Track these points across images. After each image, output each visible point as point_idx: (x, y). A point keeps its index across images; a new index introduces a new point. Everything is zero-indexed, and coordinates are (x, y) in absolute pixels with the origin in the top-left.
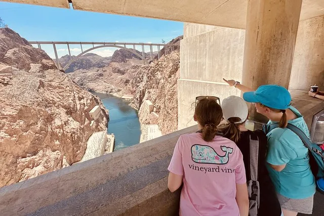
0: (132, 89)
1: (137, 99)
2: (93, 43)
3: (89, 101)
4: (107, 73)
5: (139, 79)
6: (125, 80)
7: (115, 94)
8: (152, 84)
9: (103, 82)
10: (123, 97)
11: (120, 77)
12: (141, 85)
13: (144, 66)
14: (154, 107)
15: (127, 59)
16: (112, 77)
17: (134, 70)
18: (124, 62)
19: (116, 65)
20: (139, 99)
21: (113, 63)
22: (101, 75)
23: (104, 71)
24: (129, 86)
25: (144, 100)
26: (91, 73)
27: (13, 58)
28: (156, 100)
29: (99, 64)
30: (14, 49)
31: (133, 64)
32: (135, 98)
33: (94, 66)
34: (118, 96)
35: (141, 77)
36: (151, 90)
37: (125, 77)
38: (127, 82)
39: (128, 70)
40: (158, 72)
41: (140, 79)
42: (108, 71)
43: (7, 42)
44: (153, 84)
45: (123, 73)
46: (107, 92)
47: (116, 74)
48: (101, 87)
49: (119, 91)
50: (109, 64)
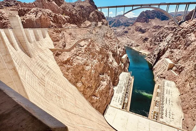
0: (149, 46)
1: (155, 56)
2: (133, 6)
3: (122, 50)
4: (131, 31)
5: (158, 38)
6: (144, 38)
7: (134, 48)
8: (178, 45)
9: (127, 37)
10: (140, 51)
11: (140, 35)
12: (162, 44)
13: (168, 26)
14: (174, 66)
15: (150, 20)
16: (134, 34)
17: (155, 30)
18: (147, 22)
19: (139, 25)
20: (157, 56)
21: (137, 23)
22: (126, 32)
23: (129, 29)
24: (148, 43)
25: (163, 57)
26: (120, 30)
27: (93, 18)
28: (179, 60)
29: (125, 23)
30: (92, 12)
31: (154, 24)
32: (152, 54)
33: (122, 25)
34: (136, 50)
35: (161, 37)
36: (175, 50)
37: (145, 35)
38: (146, 39)
39: (148, 29)
40: (192, 33)
41: (160, 38)
42: (132, 29)
43: (91, 8)
44: (180, 44)
45: (143, 32)
46: (128, 45)
47: (138, 32)
48: (125, 41)
49: (138, 46)
50: (133, 24)
